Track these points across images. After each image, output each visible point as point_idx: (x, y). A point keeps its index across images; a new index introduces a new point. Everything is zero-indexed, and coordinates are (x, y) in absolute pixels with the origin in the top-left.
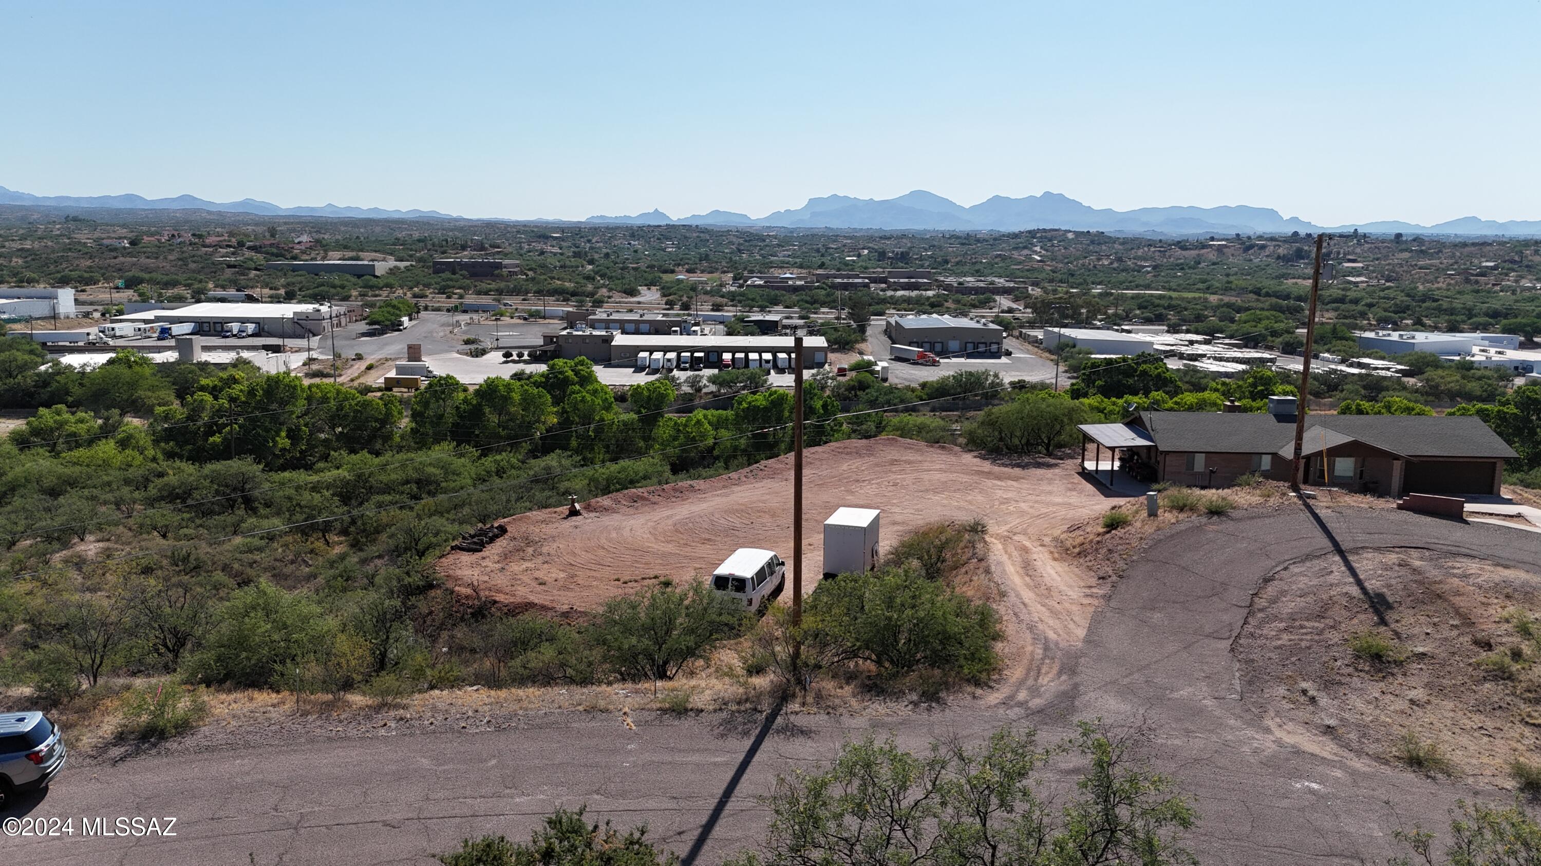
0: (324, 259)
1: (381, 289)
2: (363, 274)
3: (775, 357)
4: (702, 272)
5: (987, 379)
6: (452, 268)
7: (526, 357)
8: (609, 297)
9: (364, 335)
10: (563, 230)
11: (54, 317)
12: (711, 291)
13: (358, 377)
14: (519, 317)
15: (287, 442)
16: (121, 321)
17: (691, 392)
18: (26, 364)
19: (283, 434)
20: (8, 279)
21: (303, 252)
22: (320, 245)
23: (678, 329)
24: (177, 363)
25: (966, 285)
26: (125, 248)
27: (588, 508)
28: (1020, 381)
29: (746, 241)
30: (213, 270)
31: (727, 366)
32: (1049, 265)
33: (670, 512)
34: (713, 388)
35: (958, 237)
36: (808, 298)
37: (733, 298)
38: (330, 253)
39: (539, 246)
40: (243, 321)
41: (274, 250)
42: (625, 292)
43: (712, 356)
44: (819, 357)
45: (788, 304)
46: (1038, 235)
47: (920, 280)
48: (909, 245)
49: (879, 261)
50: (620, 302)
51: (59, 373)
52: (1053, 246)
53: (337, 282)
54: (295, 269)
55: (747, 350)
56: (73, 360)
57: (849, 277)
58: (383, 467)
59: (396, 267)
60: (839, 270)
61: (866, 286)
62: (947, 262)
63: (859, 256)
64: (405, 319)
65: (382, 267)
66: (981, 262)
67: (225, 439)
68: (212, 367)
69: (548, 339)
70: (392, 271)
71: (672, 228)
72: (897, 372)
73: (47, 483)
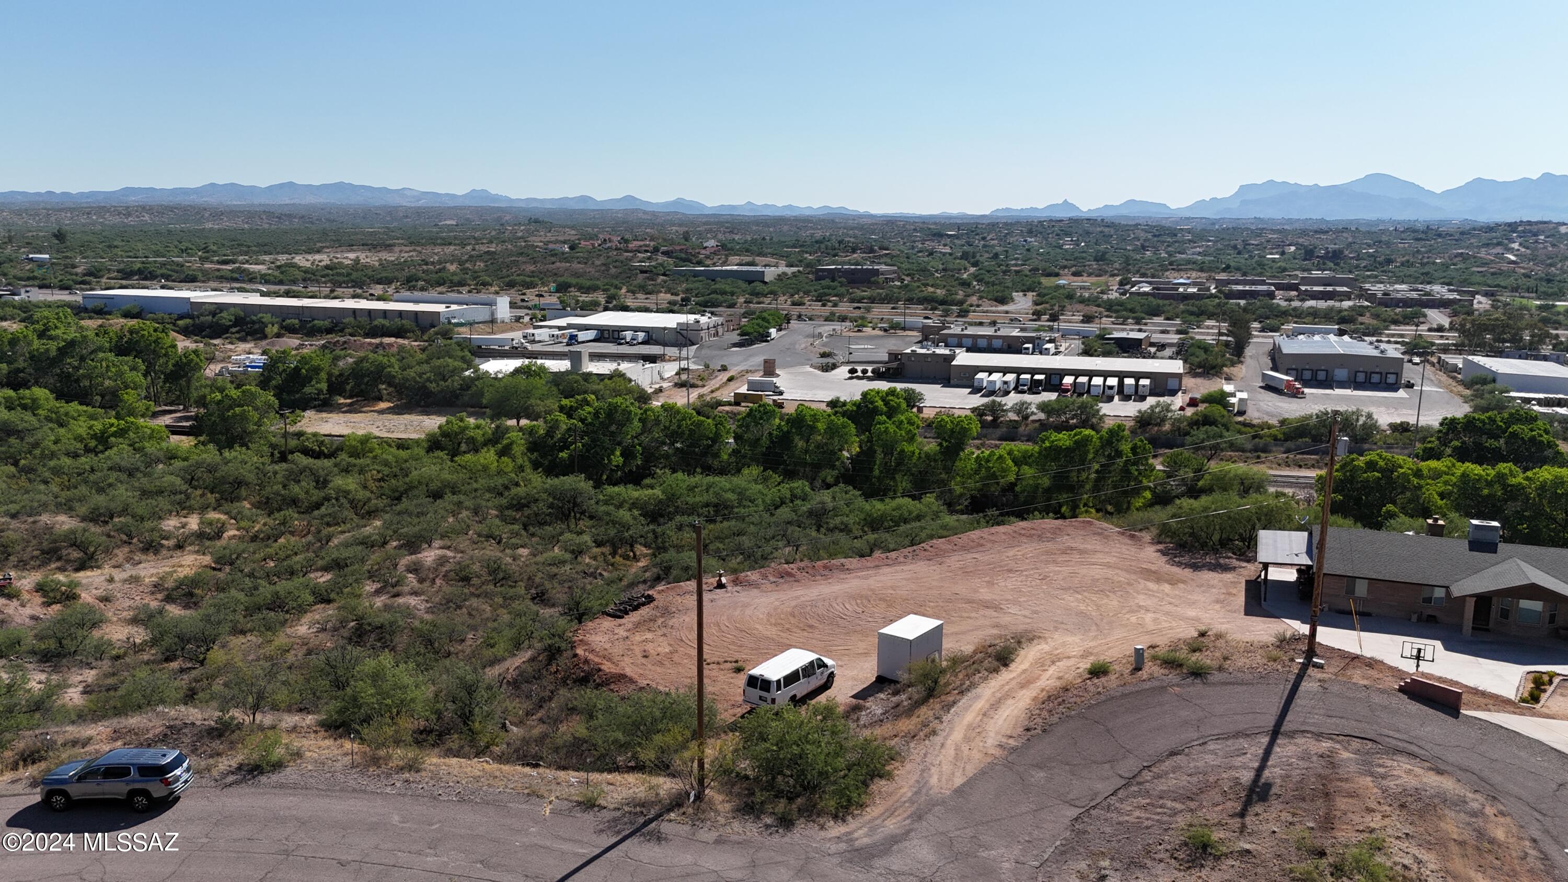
0: (724, 264)
1: (765, 296)
2: (754, 279)
3: (1121, 383)
4: (1090, 275)
5: (1357, 420)
6: (832, 275)
7: (870, 374)
8: (978, 306)
9: (735, 345)
10: (959, 227)
11: (493, 321)
12: (1089, 300)
13: (717, 389)
14: (881, 329)
15: (621, 460)
16: (541, 327)
17: (1016, 418)
18: (455, 369)
19: (618, 453)
20: (469, 282)
21: (707, 257)
22: (726, 249)
23: (1030, 346)
24: (567, 373)
25: (1393, 295)
26: (563, 253)
27: (736, 582)
28: (1402, 423)
29: (1155, 236)
30: (627, 274)
31: (1067, 391)
32: (1523, 268)
33: (802, 592)
34: (1042, 416)
35: (1415, 231)
36: (1195, 309)
37: (1111, 307)
38: (731, 258)
39: (929, 245)
40: (636, 329)
41: (683, 255)
42: (996, 300)
43: (1053, 380)
44: (1172, 384)
45: (1169, 315)
46: (1520, 228)
47: (1339, 289)
48: (1350, 240)
49: (1305, 260)
50: (987, 312)
51: (478, 378)
52: (1536, 242)
53: (728, 289)
54: (696, 274)
55: (1091, 374)
56: (492, 366)
57: (1253, 283)
58: (691, 489)
59: (785, 274)
60: (1244, 274)
61: (1271, 295)
62: (1389, 261)
63: (1283, 253)
64: (773, 331)
65: (770, 273)
66: (1434, 263)
67: (570, 455)
68: (595, 378)
69: (894, 356)
70: (781, 277)
71: (1075, 222)
72: (1262, 404)
73: (433, 486)
